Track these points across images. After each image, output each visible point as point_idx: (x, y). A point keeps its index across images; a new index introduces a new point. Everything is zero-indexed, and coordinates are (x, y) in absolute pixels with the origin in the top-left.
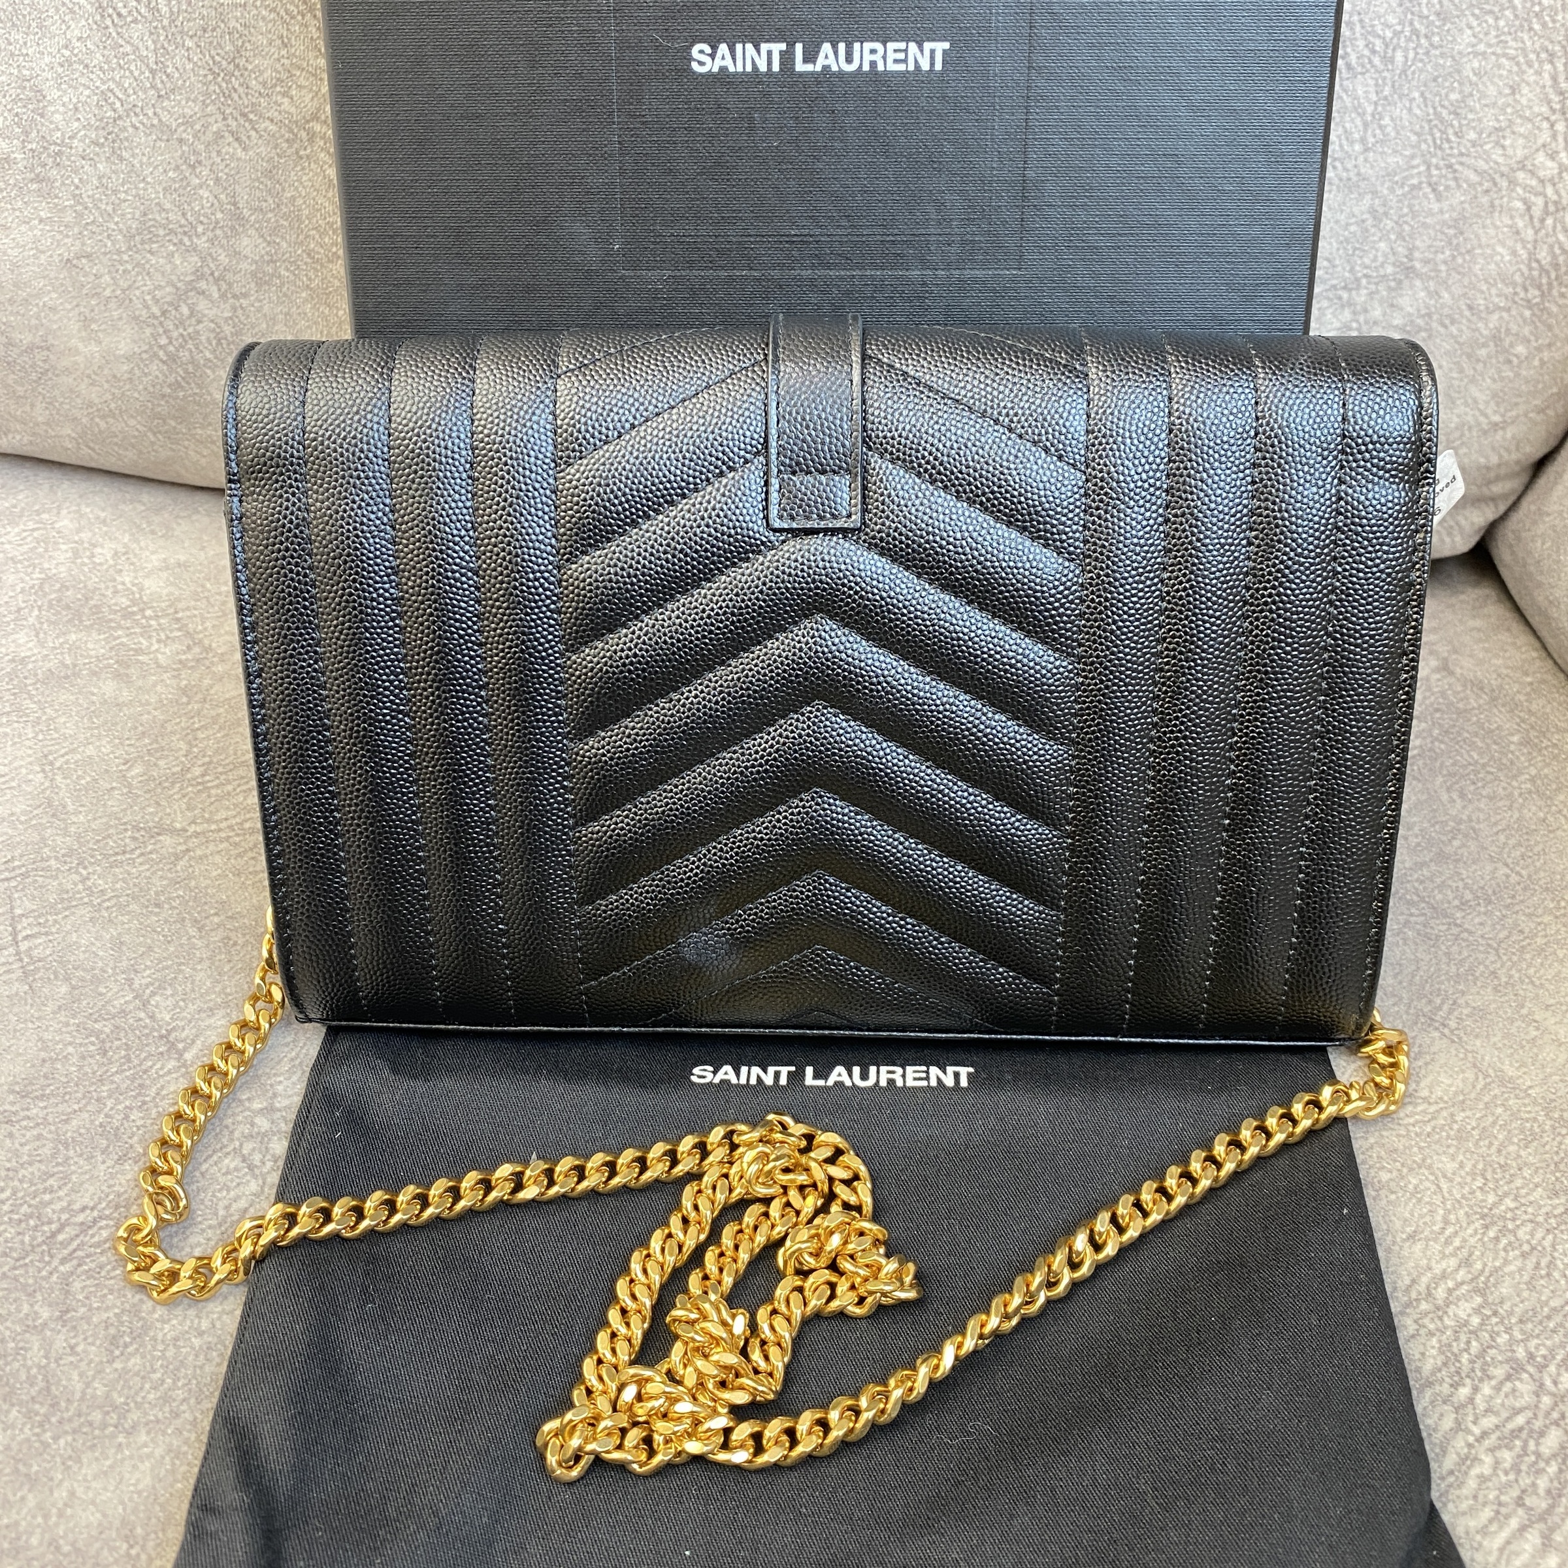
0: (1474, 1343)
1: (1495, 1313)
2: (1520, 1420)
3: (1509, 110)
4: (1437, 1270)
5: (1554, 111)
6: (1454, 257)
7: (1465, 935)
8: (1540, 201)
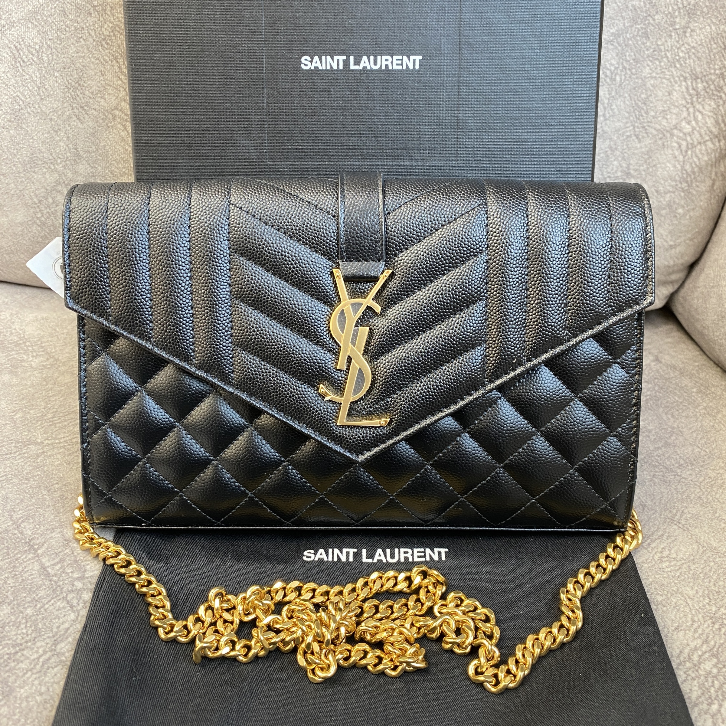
3: (668, 102)
4: (692, 645)
7: (683, 480)
8: (684, 143)
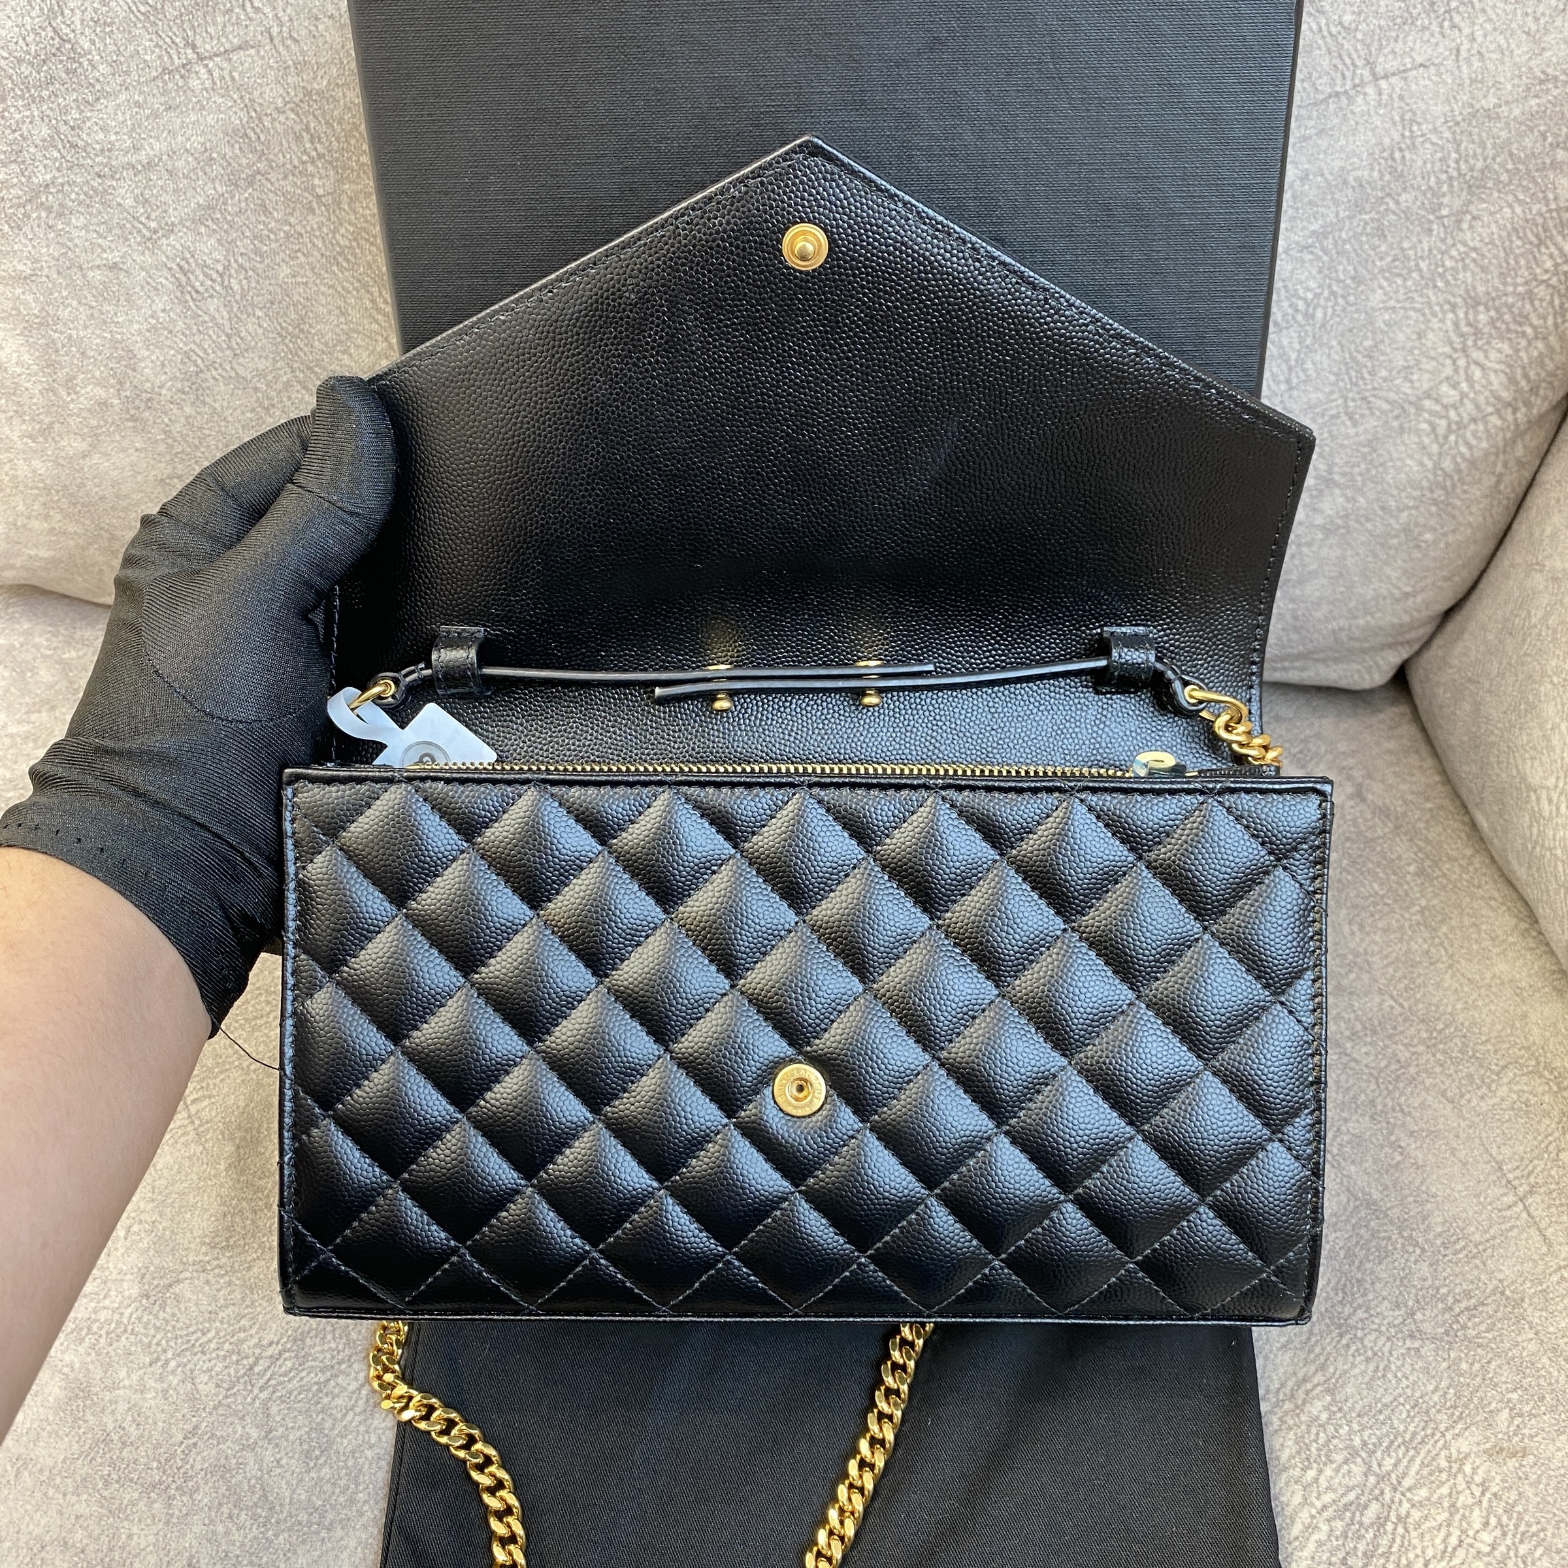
0: (1322, 1435)
1: (1340, 1410)
2: (1352, 1496)
3: (1416, 352)
4: (1301, 1374)
5: (1455, 350)
6: (1368, 470)
8: (1443, 423)
